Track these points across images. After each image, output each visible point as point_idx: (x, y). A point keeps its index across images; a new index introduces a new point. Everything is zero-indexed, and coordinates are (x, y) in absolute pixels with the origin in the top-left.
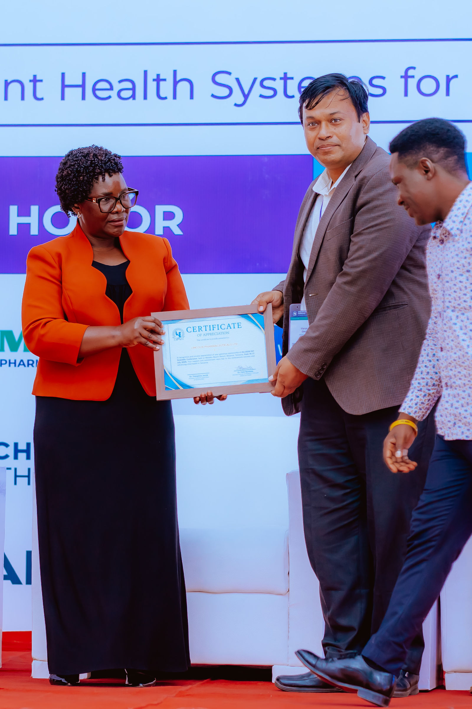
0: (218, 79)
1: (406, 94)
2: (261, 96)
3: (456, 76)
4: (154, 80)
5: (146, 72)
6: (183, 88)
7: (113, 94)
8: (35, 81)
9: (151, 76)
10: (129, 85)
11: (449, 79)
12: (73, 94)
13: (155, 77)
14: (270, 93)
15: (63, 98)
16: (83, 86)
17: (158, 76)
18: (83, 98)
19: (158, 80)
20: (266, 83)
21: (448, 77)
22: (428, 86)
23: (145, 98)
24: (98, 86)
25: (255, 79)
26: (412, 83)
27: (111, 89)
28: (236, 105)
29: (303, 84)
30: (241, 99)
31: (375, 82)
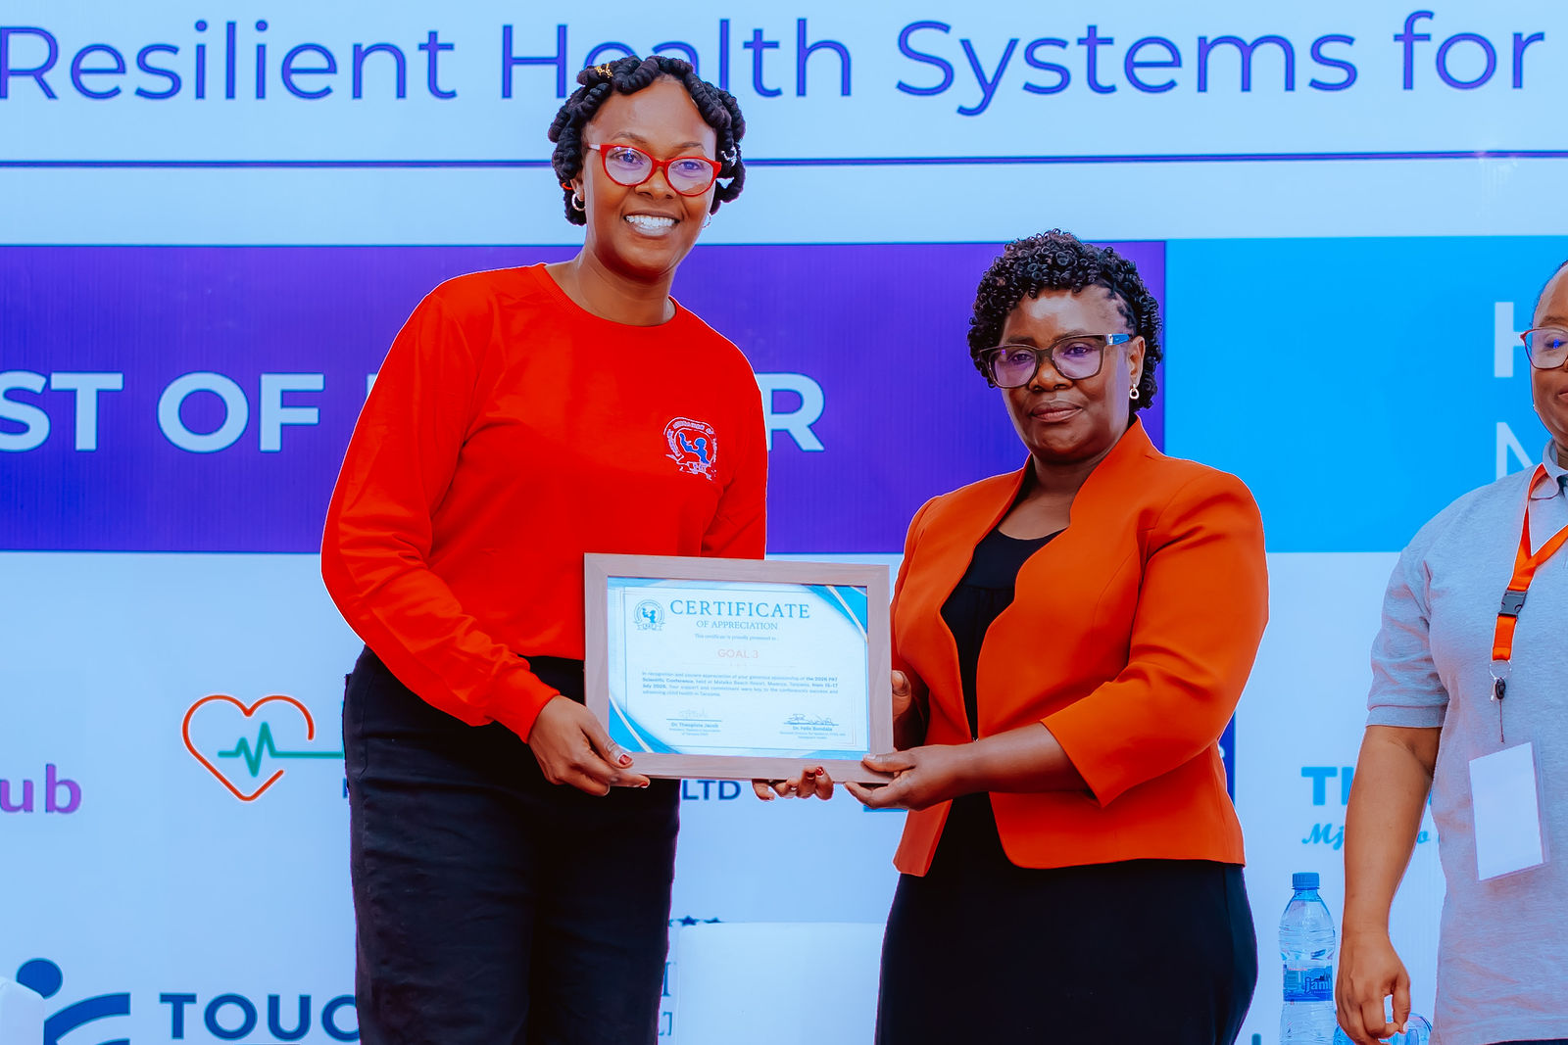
0: (916, 41)
1: (1408, 84)
2: (1029, 87)
3: (1539, 37)
4: (747, 45)
5: (725, 25)
6: (824, 65)
8: (433, 46)
11: (1520, 44)
12: (534, 81)
13: (750, 38)
14: (1053, 79)
15: (507, 92)
16: (559, 61)
17: (758, 33)
18: (561, 92)
19: (758, 44)
20: (1040, 54)
21: (1517, 36)
22: (1466, 61)
25: (1013, 43)
26: (1425, 54)
28: (962, 111)
29: (1139, 57)
30: (975, 96)
31: (1329, 50)
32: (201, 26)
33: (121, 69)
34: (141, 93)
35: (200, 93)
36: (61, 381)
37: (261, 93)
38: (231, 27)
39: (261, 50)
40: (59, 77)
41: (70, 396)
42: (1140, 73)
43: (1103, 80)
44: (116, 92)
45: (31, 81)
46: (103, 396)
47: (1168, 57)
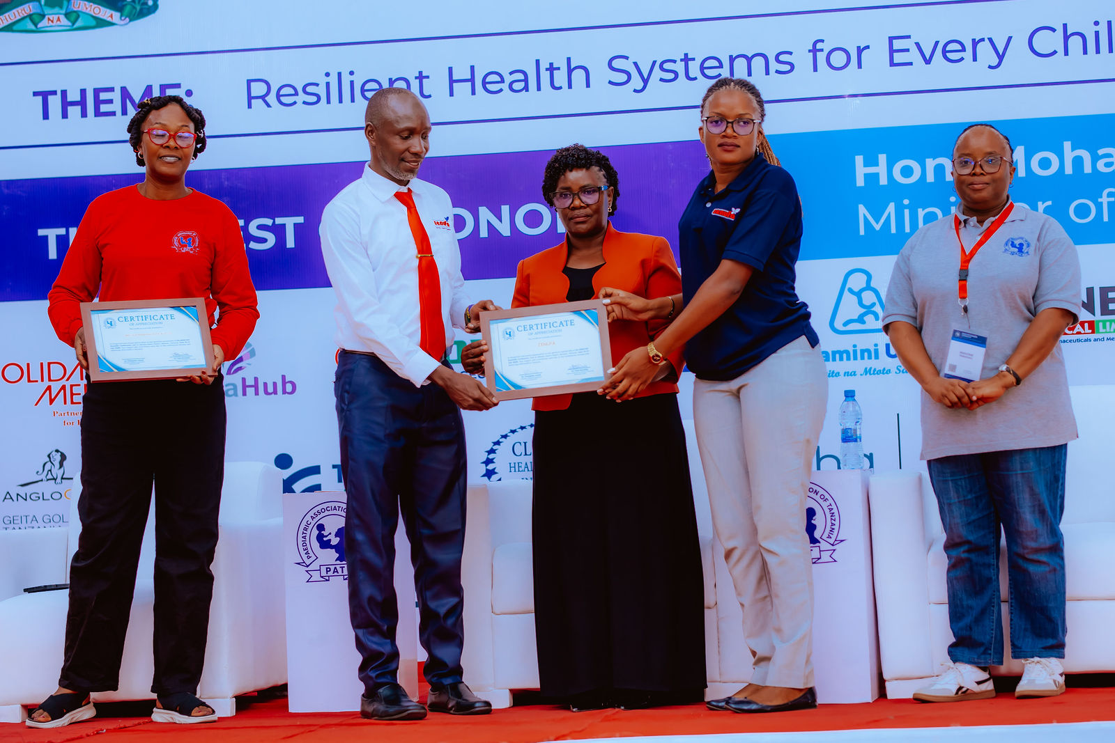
0: (616, 64)
1: (815, 69)
2: (662, 80)
3: (868, 47)
4: (547, 69)
5: (538, 62)
6: (578, 76)
7: (505, 86)
8: (421, 77)
9: (544, 65)
10: (521, 76)
11: (860, 51)
12: (462, 89)
13: (548, 66)
15: (451, 94)
16: (472, 80)
17: (551, 64)
18: (473, 93)
19: (551, 69)
20: (666, 66)
21: (859, 48)
22: (839, 59)
23: (539, 89)
24: (488, 80)
25: (654, 62)
26: (821, 57)
27: (503, 81)
28: (635, 91)
29: (706, 65)
30: (640, 85)
31: (782, 58)
32: (327, 75)
33: (296, 94)
34: (305, 103)
35: (329, 102)
36: (279, 221)
37: (353, 100)
38: (340, 74)
39: (352, 83)
40: (272, 99)
41: (284, 225)
42: (706, 72)
43: (691, 75)
44: (295, 103)
45: (260, 101)
46: (295, 225)
47: (717, 64)
